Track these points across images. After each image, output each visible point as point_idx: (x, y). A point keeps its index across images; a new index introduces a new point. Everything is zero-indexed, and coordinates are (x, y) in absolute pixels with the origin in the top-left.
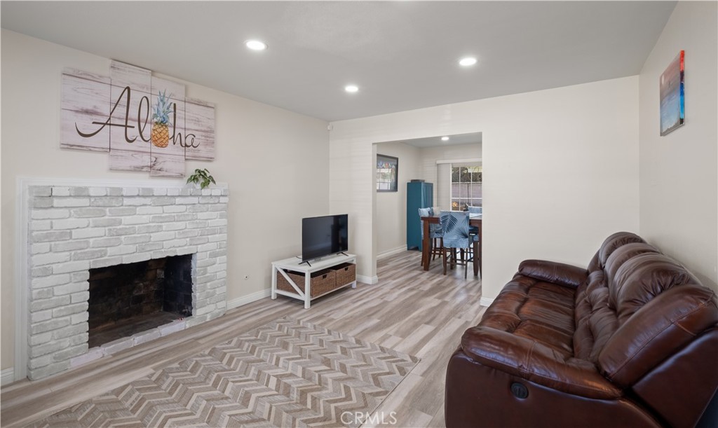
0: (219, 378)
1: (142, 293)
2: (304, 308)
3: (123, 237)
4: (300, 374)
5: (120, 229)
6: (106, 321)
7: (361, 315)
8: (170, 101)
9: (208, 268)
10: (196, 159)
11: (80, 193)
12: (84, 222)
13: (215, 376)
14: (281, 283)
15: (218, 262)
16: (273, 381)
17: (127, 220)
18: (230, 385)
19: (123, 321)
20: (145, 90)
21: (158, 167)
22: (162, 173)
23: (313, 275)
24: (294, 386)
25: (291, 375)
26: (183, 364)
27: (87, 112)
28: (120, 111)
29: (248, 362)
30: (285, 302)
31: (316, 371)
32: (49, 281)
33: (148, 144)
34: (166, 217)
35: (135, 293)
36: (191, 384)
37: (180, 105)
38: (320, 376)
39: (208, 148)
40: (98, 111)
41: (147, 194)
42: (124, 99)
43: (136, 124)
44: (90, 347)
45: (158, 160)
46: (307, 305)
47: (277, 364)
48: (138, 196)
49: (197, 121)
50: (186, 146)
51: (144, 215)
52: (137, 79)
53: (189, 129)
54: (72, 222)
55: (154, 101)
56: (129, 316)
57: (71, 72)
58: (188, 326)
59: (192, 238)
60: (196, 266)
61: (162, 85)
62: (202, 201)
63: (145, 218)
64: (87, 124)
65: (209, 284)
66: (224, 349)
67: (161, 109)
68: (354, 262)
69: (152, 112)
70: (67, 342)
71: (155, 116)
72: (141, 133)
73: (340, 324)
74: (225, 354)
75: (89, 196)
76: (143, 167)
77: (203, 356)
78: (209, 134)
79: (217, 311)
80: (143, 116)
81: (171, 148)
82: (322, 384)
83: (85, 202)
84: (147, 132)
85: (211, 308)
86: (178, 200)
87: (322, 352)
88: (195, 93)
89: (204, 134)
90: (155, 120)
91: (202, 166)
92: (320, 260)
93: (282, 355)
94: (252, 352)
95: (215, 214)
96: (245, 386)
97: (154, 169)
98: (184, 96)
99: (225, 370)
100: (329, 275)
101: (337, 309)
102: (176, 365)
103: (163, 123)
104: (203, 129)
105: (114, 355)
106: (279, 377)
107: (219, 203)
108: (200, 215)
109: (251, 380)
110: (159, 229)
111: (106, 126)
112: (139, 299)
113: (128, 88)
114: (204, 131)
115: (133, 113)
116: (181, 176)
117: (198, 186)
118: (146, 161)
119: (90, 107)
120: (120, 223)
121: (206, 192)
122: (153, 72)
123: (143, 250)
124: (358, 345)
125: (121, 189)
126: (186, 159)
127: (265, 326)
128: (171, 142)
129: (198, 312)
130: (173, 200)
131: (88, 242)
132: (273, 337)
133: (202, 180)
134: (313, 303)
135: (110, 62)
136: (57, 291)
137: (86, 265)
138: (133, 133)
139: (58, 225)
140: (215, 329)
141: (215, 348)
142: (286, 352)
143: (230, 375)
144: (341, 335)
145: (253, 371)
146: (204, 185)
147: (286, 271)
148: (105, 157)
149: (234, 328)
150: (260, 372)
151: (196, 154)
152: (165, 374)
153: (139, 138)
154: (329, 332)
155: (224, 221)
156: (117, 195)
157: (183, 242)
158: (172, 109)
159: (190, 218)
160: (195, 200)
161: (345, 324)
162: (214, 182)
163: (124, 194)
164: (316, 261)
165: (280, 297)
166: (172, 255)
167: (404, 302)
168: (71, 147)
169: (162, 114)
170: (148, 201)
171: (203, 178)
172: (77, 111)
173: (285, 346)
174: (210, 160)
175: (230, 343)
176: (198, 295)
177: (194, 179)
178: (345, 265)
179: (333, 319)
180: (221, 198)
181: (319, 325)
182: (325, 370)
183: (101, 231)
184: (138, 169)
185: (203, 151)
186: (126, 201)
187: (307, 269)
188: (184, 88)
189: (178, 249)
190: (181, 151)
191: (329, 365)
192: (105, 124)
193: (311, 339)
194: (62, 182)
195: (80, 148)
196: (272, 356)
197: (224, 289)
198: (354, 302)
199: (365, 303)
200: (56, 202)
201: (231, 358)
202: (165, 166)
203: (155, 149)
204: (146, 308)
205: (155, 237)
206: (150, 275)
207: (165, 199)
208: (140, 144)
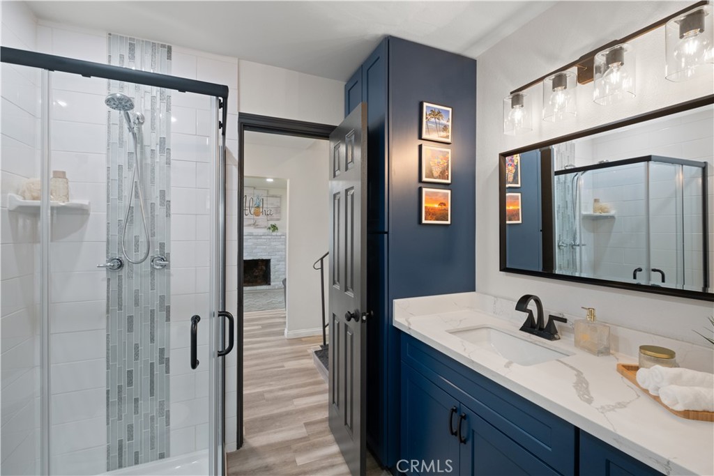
1: (257, 274)
8: (261, 198)
9: (277, 266)
10: (272, 220)
15: (280, 264)
20: (252, 196)
21: (256, 224)
22: (258, 226)
33: (253, 216)
34: (259, 244)
35: (255, 274)
37: (265, 198)
39: (277, 215)
41: (251, 235)
43: (248, 209)
45: (257, 221)
48: (248, 235)
49: (272, 204)
50: (268, 215)
52: (249, 192)
53: (269, 208)
55: (255, 199)
58: (267, 288)
59: (269, 253)
60: (272, 263)
61: (257, 193)
62: (273, 237)
63: (251, 244)
65: (277, 273)
67: (258, 201)
69: (254, 203)
72: (250, 211)
76: (251, 224)
78: (278, 209)
79: (280, 285)
80: (251, 205)
81: (262, 217)
84: (252, 212)
85: (276, 283)
86: (263, 237)
88: (272, 192)
90: (255, 206)
91: (273, 223)
95: (279, 243)
98: (267, 195)
103: (258, 207)
107: (281, 238)
108: (273, 243)
110: (256, 248)
112: (256, 277)
113: (246, 196)
114: (276, 208)
115: (248, 205)
116: (266, 227)
117: (271, 231)
118: (252, 222)
121: (274, 234)
122: (255, 188)
123: (250, 255)
126: (267, 220)
128: (261, 214)
129: (272, 284)
130: (261, 237)
133: (272, 229)
138: (248, 212)
140: (276, 290)
146: (273, 231)
151: (272, 218)
153: (250, 214)
155: (283, 247)
157: (266, 254)
158: (262, 201)
159: (268, 244)
160: (270, 237)
162: (277, 229)
166: (261, 258)
169: (258, 204)
170: (251, 237)
171: (274, 228)
174: (278, 220)
176: (272, 277)
177: (269, 228)
180: (281, 236)
185: (275, 216)
188: (266, 191)
189: (264, 256)
190: (265, 217)
202: (259, 224)
203: (255, 217)
204: (259, 281)
205: (254, 251)
206: (260, 268)
207: (258, 237)
208: (250, 216)
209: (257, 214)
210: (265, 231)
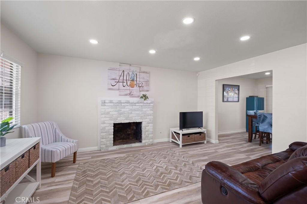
0: (141, 162)
1: (130, 133)
2: (179, 147)
3: (122, 115)
4: (164, 168)
5: (121, 113)
6: (120, 139)
7: (201, 154)
8: (135, 73)
9: (147, 127)
10: (143, 91)
11: (111, 102)
12: (112, 110)
13: (140, 161)
14: (173, 137)
15: (150, 126)
16: (155, 167)
17: (123, 110)
18: (143, 164)
19: (124, 140)
20: (128, 71)
21: (131, 94)
22: (133, 96)
23: (183, 135)
24: (160, 170)
25: (162, 167)
26: (134, 155)
27: (113, 79)
28: (122, 78)
29: (151, 160)
30: (174, 144)
31: (170, 168)
32: (104, 125)
33: (129, 87)
34: (133, 109)
35: (128, 133)
36: (133, 161)
37: (138, 74)
38: (171, 170)
39: (147, 87)
40: (116, 78)
41: (128, 102)
42: (123, 74)
43: (125, 81)
44: (114, 145)
45: (132, 92)
46: (181, 146)
47: (159, 163)
48: (125, 103)
49: (144, 78)
50: (140, 87)
51: (127, 109)
52: (125, 67)
53: (141, 81)
54: (110, 110)
55: (131, 73)
56: (126, 139)
57: (110, 69)
58: (140, 145)
59: (141, 117)
60: (143, 125)
61: (132, 68)
62: (144, 105)
64: (113, 83)
65: (147, 133)
66: (146, 154)
67: (133, 76)
68: (205, 132)
69: (130, 77)
70: (108, 143)
71: (131, 78)
72: (127, 84)
73: (190, 156)
74: (146, 156)
75: (113, 103)
76: (127, 94)
77: (140, 154)
78: (147, 82)
79: (149, 142)
80: (128, 79)
81: (136, 88)
82: (170, 173)
83: (112, 104)
84: (129, 84)
85: (147, 141)
86: (137, 104)
87: (176, 163)
88: (144, 69)
89: (145, 82)
90: (131, 79)
91: (144, 93)
92: (189, 130)
93: (162, 160)
94: (154, 157)
95: (149, 109)
96: (146, 166)
97: (130, 95)
98: (139, 71)
99: (143, 160)
100: (191, 136)
101: (192, 150)
102: (132, 155)
103: (133, 80)
104: (145, 81)
105: (119, 149)
106: (157, 167)
107: (150, 105)
108: (144, 109)
109: (149, 165)
110: (131, 113)
111: (118, 83)
112: (129, 135)
113: (124, 71)
114: (146, 81)
115: (125, 78)
116: (138, 97)
117: (143, 100)
118: (128, 92)
119: (114, 78)
120: (121, 111)
121: (145, 102)
122: (130, 65)
123: (127, 119)
124: (192, 164)
125: (121, 101)
126: (140, 91)
127: (163, 150)
128: (135, 86)
129: (143, 141)
130: (135, 104)
131: (113, 116)
132: (163, 154)
133: (144, 98)
134: (183, 146)
135: (119, 64)
136: (107, 128)
137: (113, 122)
138: (125, 84)
139: (107, 111)
140: (147, 148)
141: (144, 153)
142: (164, 160)
143: (144, 162)
144: (187, 159)
145: (151, 163)
146: (145, 100)
147: (175, 132)
148: (118, 91)
149: (153, 149)
150: (153, 163)
151: (143, 89)
152: (128, 157)
153: (127, 85)
154: (184, 157)
155: (152, 112)
156: (120, 102)
157: (138, 118)
158: (136, 75)
159: (141, 110)
160: (142, 104)
161: (192, 156)
162: (148, 98)
163: (122, 102)
164: (187, 130)
165: (173, 142)
166: (135, 122)
167: (226, 153)
168: (110, 89)
169: (133, 77)
170: (128, 104)
171: (145, 97)
172: (111, 79)
173: (165, 158)
174: (148, 91)
175: (149, 153)
176: (143, 136)
177: (142, 97)
178: (200, 133)
179: (188, 153)
180: (151, 104)
181: (182, 154)
182: (173, 169)
183: (116, 113)
184: (126, 95)
185: (145, 88)
186: (123, 104)
187: (181, 132)
188: (139, 68)
189: (137, 120)
190: (138, 88)
191: (176, 168)
192: (118, 82)
193: (175, 158)
194: (107, 99)
195: (112, 89)
196: (159, 160)
197: (152, 135)
198: (201, 149)
199: (206, 150)
200: (106, 104)
201: (147, 157)
202: (134, 94)
203: (131, 88)
204: (131, 138)
205: (130, 115)
206: (132, 127)
207: (133, 104)
208: (127, 87)
209: (132, 86)
210: (139, 99)
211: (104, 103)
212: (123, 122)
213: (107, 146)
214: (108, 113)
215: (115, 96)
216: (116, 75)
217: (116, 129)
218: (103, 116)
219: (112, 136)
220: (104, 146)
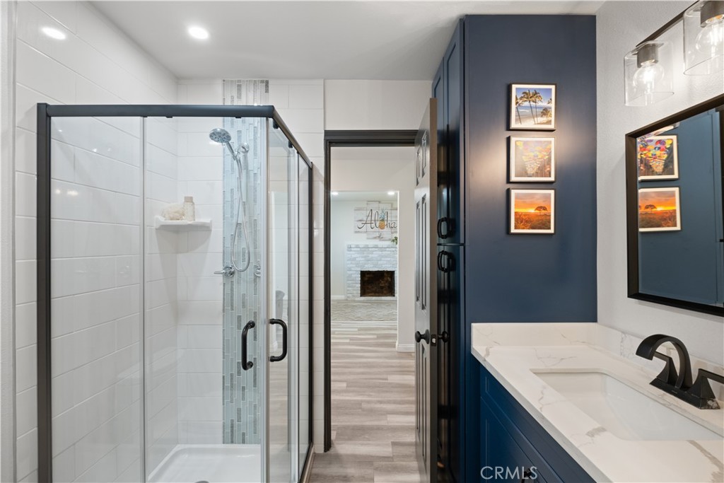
1: (383, 285)
3: (369, 261)
5: (369, 259)
8: (386, 211)
10: (396, 232)
11: (357, 247)
12: (358, 256)
17: (370, 256)
20: (377, 209)
22: (383, 239)
27: (360, 221)
28: (369, 218)
32: (351, 272)
33: (378, 228)
34: (383, 255)
35: (381, 285)
37: (389, 212)
40: (363, 219)
41: (376, 247)
42: (370, 214)
43: (374, 222)
44: (361, 296)
45: (382, 234)
48: (373, 247)
50: (392, 227)
51: (376, 254)
52: (374, 206)
53: (393, 221)
54: (356, 255)
55: (380, 212)
57: (356, 209)
58: (392, 299)
59: (393, 264)
60: (396, 275)
61: (382, 206)
63: (376, 256)
64: (360, 225)
67: (382, 215)
70: (355, 292)
71: (380, 218)
72: (376, 225)
75: (360, 247)
80: (376, 219)
81: (386, 230)
83: (359, 249)
84: (378, 224)
86: (388, 249)
97: (380, 238)
98: (390, 208)
103: (383, 220)
105: (367, 300)
110: (380, 260)
112: (382, 288)
113: (372, 210)
115: (373, 218)
116: (390, 240)
117: (395, 243)
118: (377, 235)
119: (360, 219)
122: (380, 202)
123: (376, 267)
125: (369, 245)
126: (391, 233)
128: (386, 227)
129: (396, 295)
130: (385, 249)
131: (360, 262)
133: (396, 241)
135: (366, 202)
136: (353, 276)
137: (360, 269)
138: (373, 225)
139: (353, 256)
148: (365, 234)
153: (375, 227)
156: (367, 247)
157: (390, 266)
158: (386, 214)
159: (392, 256)
160: (393, 249)
166: (386, 270)
168: (356, 232)
169: (383, 217)
170: (376, 249)
172: (358, 221)
176: (397, 288)
177: (393, 241)
183: (363, 259)
184: (375, 238)
186: (370, 249)
188: (390, 205)
189: (388, 268)
190: (389, 230)
192: (365, 224)
194: (353, 243)
195: (358, 232)
200: (352, 249)
202: (384, 236)
203: (380, 230)
204: (385, 292)
205: (379, 263)
206: (385, 279)
207: (382, 249)
208: (375, 229)
209: (382, 227)
210: (389, 243)
211: (350, 248)
212: (371, 270)
213: (354, 296)
214: (355, 259)
215: (362, 240)
216: (363, 215)
217: (366, 279)
218: (349, 262)
219: (360, 285)
220: (351, 295)
